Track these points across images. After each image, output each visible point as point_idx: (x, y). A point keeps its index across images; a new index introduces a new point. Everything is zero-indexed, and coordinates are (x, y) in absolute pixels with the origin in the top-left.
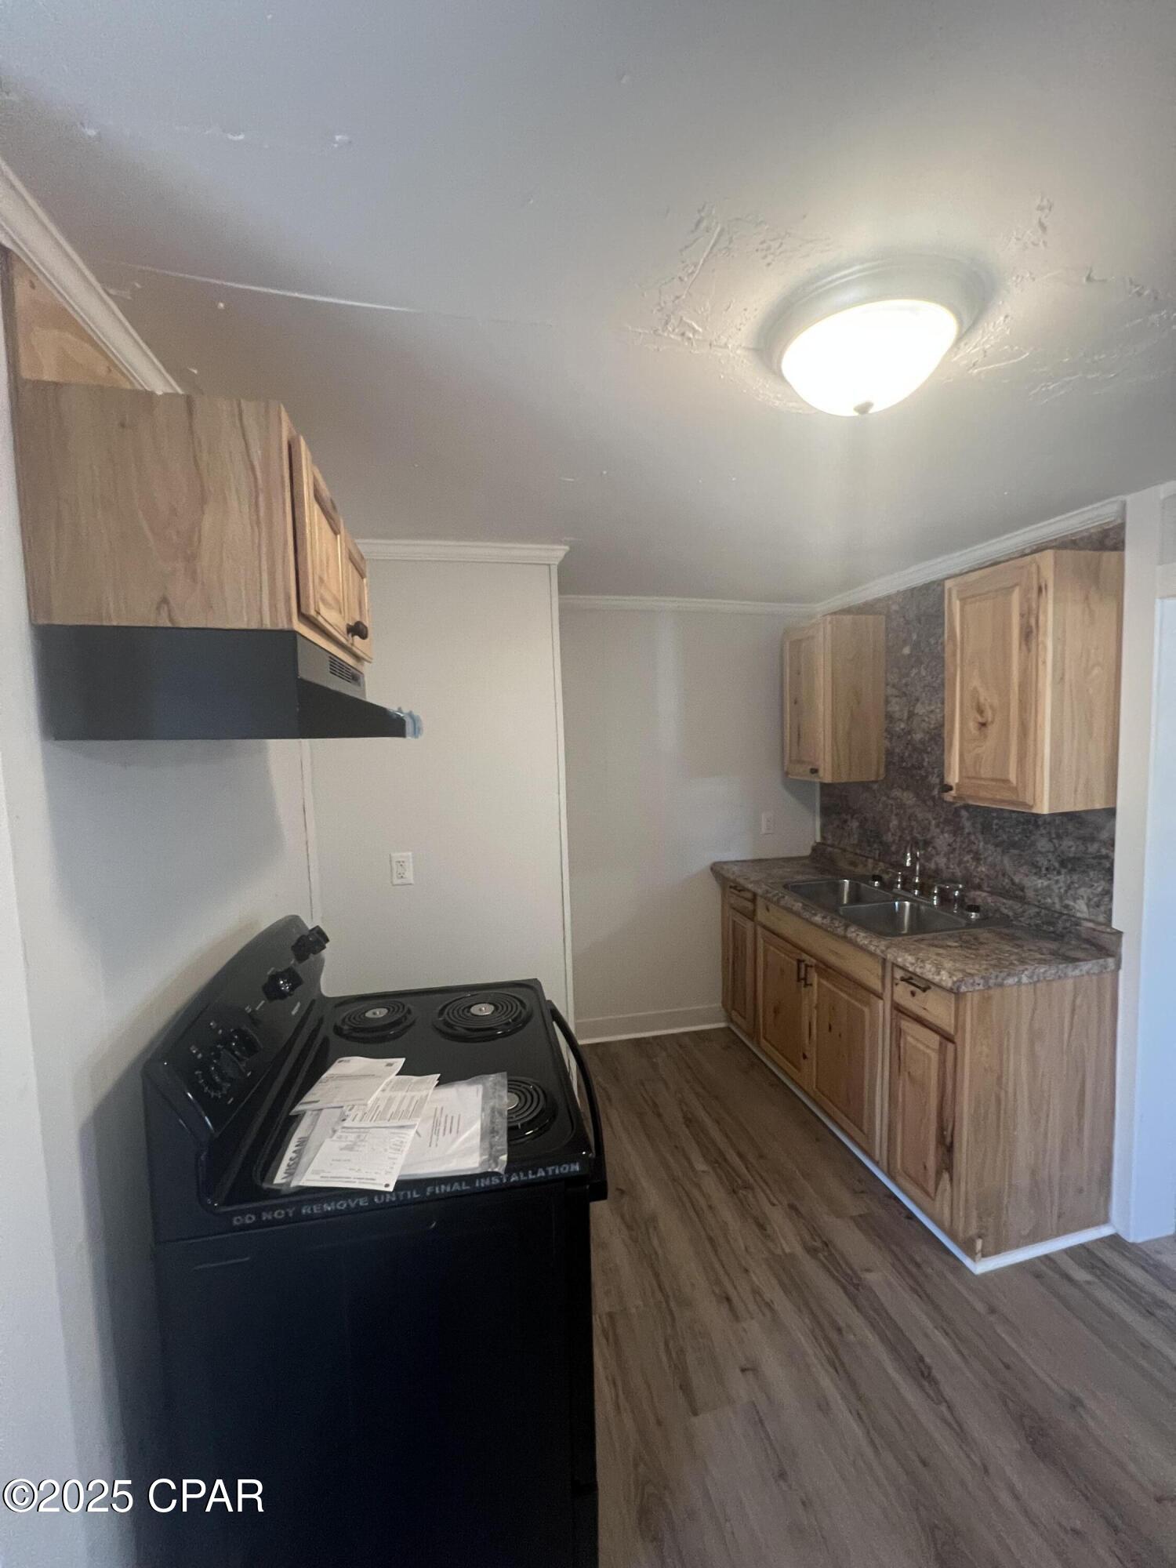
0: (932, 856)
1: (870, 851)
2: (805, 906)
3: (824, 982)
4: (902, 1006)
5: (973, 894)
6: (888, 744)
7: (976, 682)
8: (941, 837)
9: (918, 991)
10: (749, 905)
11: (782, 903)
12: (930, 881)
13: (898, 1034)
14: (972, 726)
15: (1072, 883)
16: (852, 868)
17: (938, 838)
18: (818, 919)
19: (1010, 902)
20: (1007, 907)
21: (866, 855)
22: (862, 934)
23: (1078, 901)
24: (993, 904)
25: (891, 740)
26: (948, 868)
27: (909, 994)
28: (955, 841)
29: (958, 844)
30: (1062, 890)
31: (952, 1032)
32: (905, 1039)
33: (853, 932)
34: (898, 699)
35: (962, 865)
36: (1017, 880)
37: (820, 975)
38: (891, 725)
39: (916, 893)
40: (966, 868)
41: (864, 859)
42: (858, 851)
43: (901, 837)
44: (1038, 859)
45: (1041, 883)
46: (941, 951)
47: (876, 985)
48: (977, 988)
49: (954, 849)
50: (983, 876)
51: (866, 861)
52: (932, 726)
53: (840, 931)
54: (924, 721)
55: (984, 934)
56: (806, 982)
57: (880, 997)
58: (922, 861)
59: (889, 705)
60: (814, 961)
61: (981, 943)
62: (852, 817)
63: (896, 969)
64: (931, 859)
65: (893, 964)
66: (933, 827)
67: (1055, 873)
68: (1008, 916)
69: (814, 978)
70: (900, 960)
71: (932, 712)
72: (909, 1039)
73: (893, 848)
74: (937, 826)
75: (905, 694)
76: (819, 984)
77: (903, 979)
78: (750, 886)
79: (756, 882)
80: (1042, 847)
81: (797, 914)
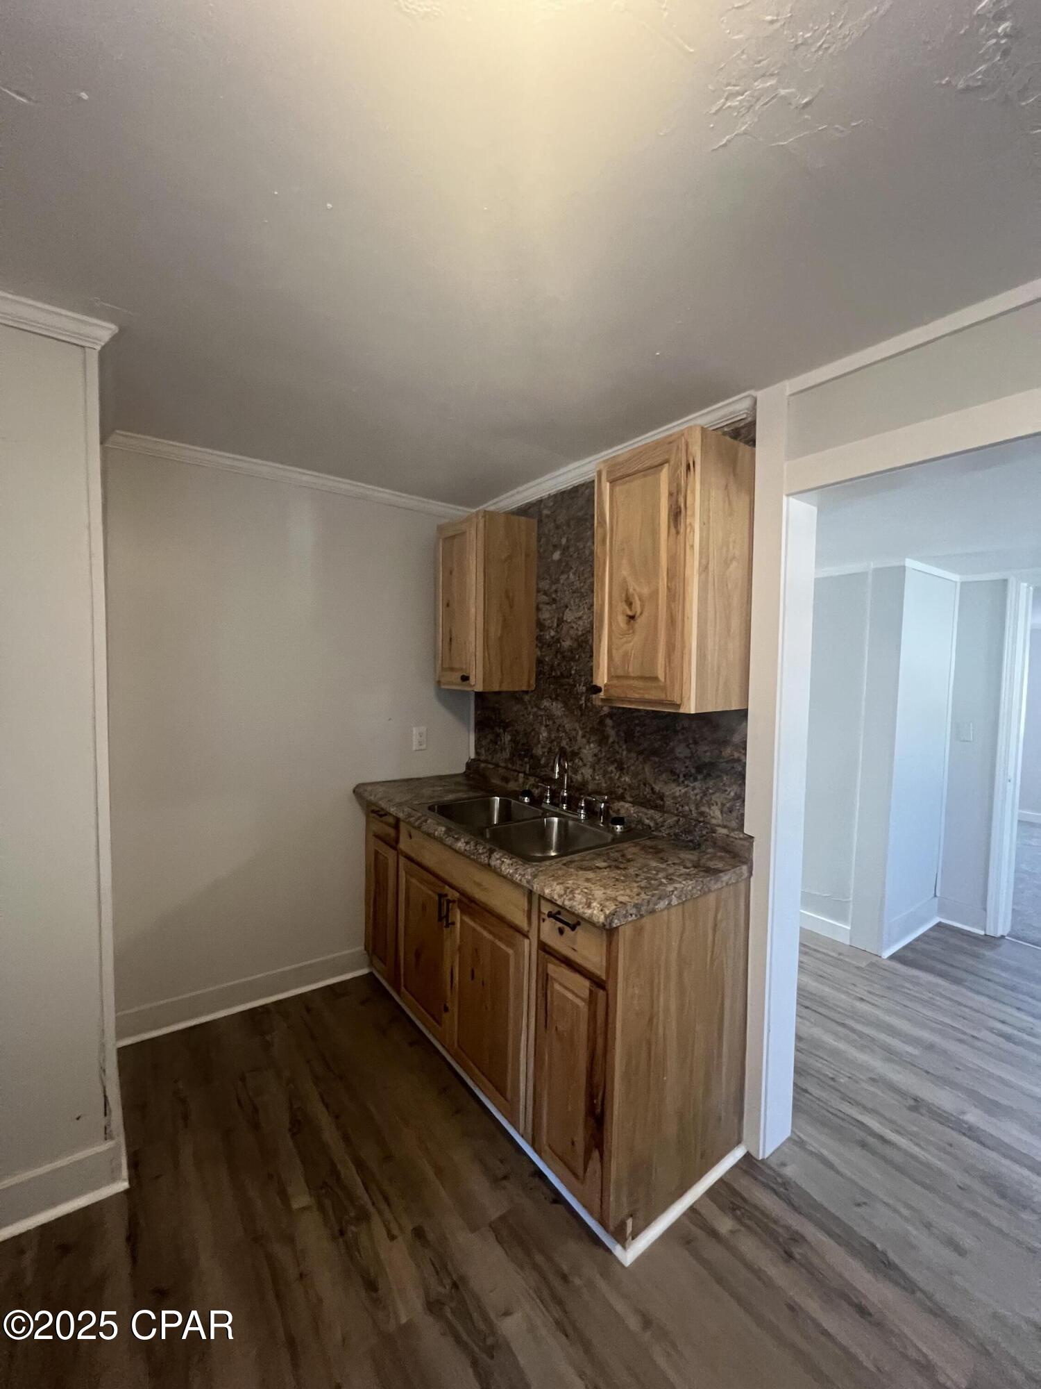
0: (579, 767)
1: (522, 765)
2: (449, 831)
3: (467, 919)
4: (549, 946)
5: (618, 805)
6: (539, 653)
7: (625, 572)
8: (587, 747)
9: (567, 929)
10: (392, 832)
11: (425, 828)
12: (577, 795)
13: (545, 980)
14: (621, 620)
15: (707, 789)
16: (503, 784)
17: (585, 748)
18: (460, 845)
19: (651, 812)
20: (649, 817)
21: (518, 769)
22: (507, 861)
23: (712, 808)
24: (635, 815)
25: (541, 648)
26: (594, 779)
27: (557, 932)
28: (600, 751)
29: (604, 754)
30: (698, 797)
31: (604, 978)
32: (552, 986)
33: (497, 859)
34: (548, 607)
35: (608, 776)
36: (657, 788)
37: (463, 912)
38: (542, 633)
39: (564, 808)
40: (611, 778)
41: (516, 773)
42: (510, 766)
43: (550, 748)
44: (676, 766)
45: (678, 790)
46: (590, 875)
47: (521, 921)
48: (630, 919)
49: (599, 760)
50: (625, 787)
51: (518, 776)
52: (580, 633)
53: (484, 859)
54: (573, 628)
55: (630, 850)
56: (447, 920)
57: (527, 936)
58: (570, 774)
59: (540, 613)
60: (457, 895)
61: (629, 861)
62: (504, 731)
63: (543, 902)
64: (577, 771)
65: (540, 896)
66: (579, 738)
67: (692, 778)
68: (650, 827)
69: (457, 916)
70: (547, 891)
71: (580, 618)
72: (557, 986)
73: (543, 762)
74: (583, 736)
75: (554, 601)
76: (462, 921)
77: (550, 915)
78: (392, 810)
79: (400, 805)
80: (680, 753)
81: (440, 840)
